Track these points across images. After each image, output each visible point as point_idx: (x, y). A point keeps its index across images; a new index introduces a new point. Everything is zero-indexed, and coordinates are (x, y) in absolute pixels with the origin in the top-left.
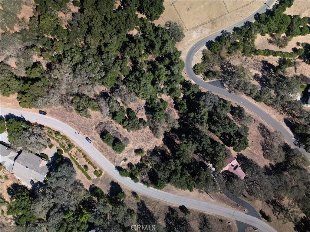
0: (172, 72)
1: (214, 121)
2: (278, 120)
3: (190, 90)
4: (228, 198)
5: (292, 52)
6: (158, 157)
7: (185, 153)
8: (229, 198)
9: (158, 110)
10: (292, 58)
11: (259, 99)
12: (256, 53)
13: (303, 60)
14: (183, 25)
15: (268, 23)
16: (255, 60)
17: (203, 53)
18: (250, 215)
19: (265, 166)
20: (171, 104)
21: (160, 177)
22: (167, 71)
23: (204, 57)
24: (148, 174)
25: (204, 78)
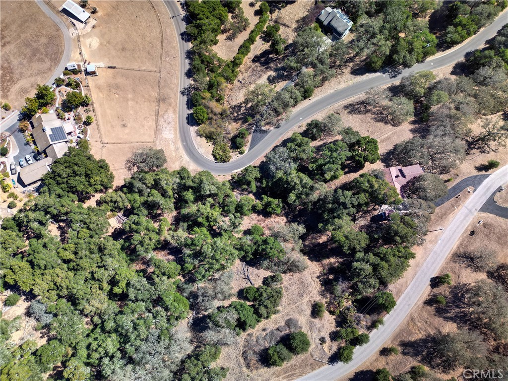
0: (210, 196)
1: (316, 169)
2: (350, 83)
3: (250, 182)
4: (441, 206)
5: (260, 18)
6: (340, 283)
7: (351, 237)
8: (442, 204)
9: (264, 247)
10: (268, 22)
11: (308, 93)
12: (237, 64)
13: (277, 10)
14: (143, 145)
15: (204, 28)
16: (246, 70)
17: (201, 136)
18: (478, 187)
19: (411, 131)
20: (258, 221)
21: (371, 296)
22: (207, 202)
23: (208, 137)
24: (361, 313)
25: (239, 152)
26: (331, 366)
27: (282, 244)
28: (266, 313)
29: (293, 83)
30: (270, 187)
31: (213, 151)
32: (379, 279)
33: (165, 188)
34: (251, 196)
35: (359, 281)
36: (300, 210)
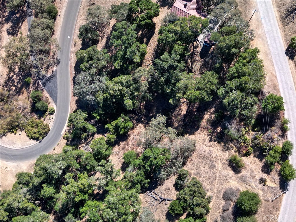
0: (64, 172)
1: (123, 63)
3: (84, 127)
6: (229, 127)
7: (201, 86)
9: (149, 163)
11: (52, 12)
17: (4, 135)
20: (123, 149)
21: (260, 111)
22: (68, 180)
23: (12, 129)
24: (266, 131)
25: (49, 114)
26: (287, 192)
27: (159, 145)
28: (203, 209)
29: (32, 16)
30: (104, 114)
31: (28, 136)
32: (252, 93)
33: (21, 207)
34: (97, 137)
35: (241, 111)
36: (145, 106)
